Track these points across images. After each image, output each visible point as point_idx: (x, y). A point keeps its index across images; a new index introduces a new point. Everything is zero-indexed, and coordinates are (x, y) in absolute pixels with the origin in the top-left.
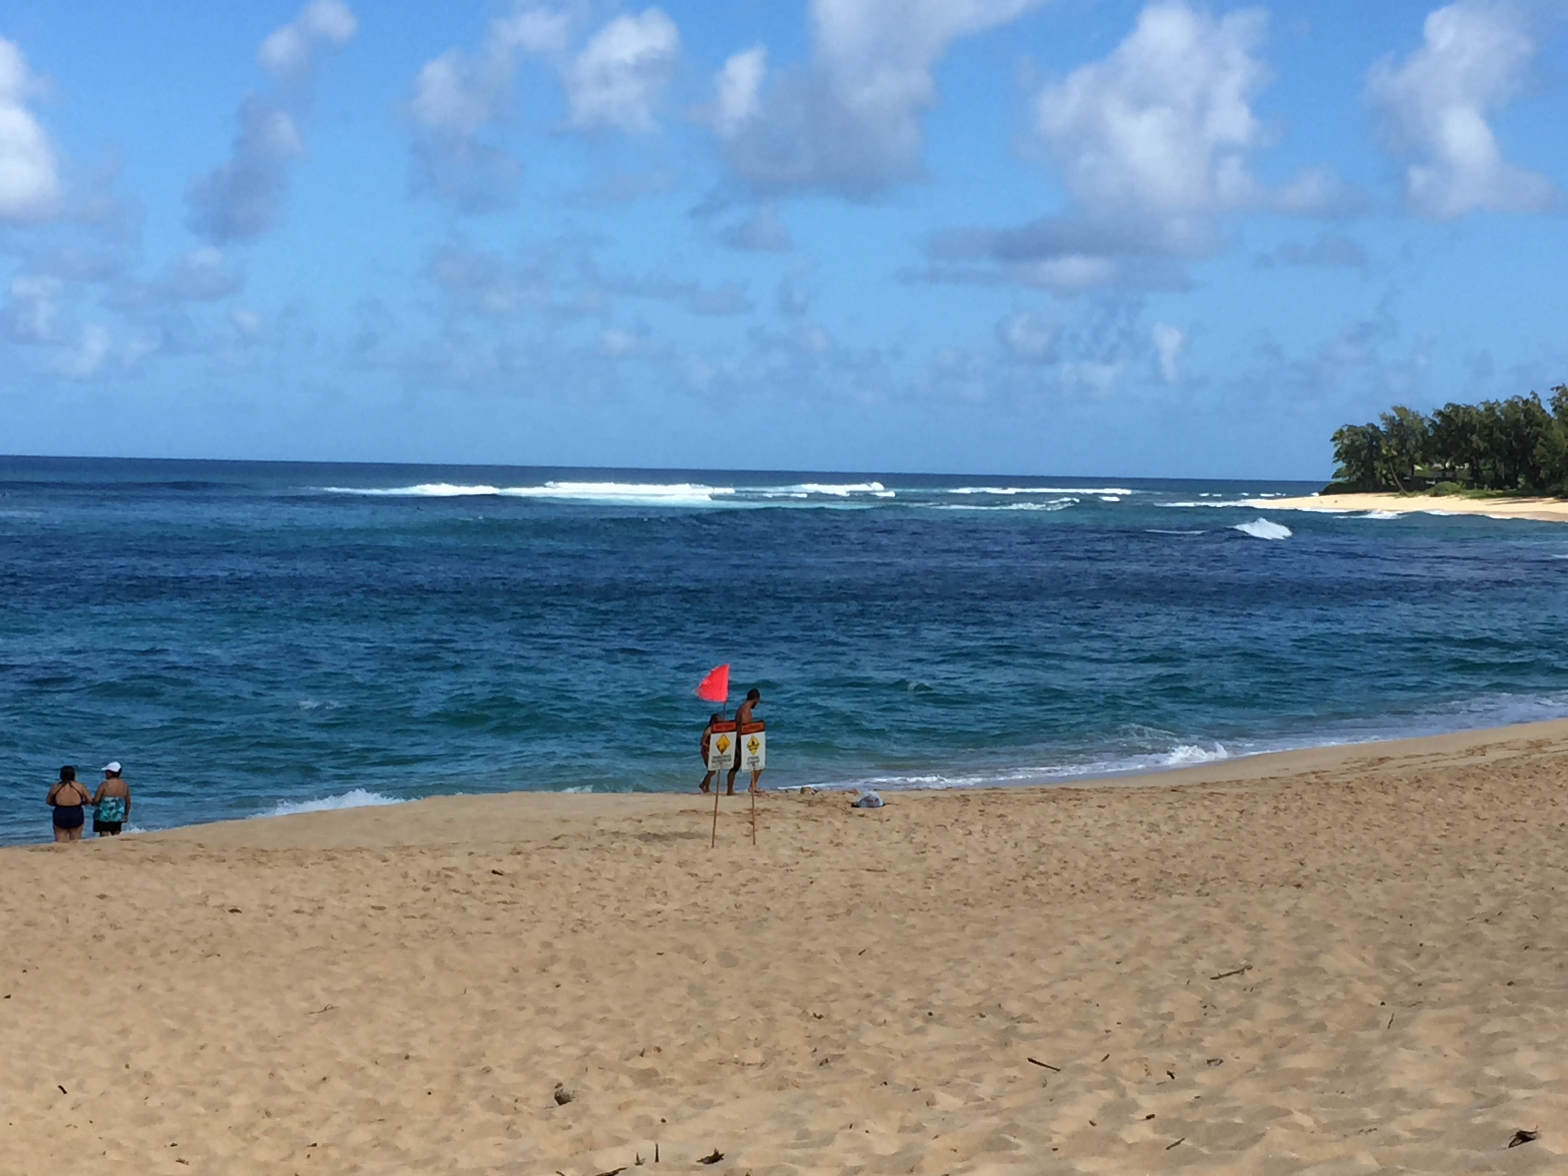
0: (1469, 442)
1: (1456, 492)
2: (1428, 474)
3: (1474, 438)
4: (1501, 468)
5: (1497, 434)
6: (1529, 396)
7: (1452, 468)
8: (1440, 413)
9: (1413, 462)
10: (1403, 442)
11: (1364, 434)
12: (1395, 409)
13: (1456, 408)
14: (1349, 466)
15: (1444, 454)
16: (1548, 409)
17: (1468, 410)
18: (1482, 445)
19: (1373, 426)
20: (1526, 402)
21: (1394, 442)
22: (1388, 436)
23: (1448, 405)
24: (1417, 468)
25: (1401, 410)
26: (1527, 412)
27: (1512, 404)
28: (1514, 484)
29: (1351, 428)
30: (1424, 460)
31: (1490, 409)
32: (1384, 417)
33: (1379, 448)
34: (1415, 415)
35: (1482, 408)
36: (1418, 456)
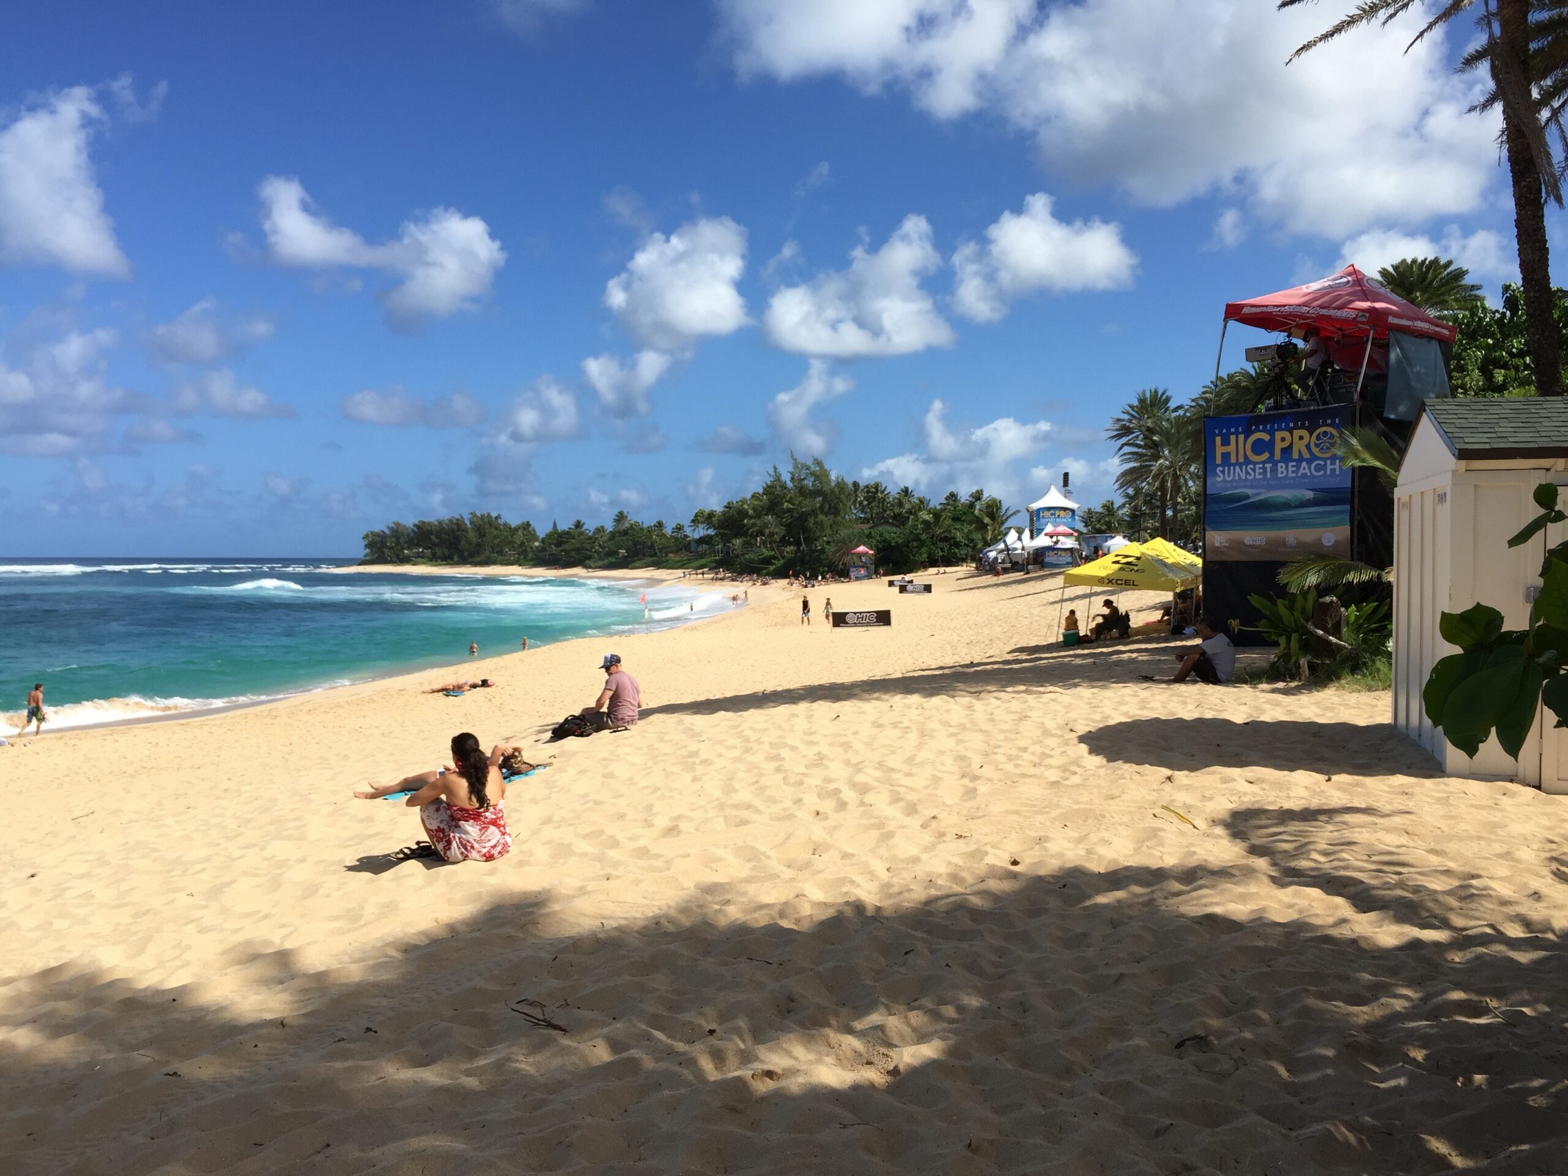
0: (430, 539)
1: (424, 563)
2: (411, 554)
3: (433, 537)
4: (446, 552)
5: (443, 535)
6: (458, 517)
7: (423, 552)
8: (416, 525)
9: (403, 549)
10: (398, 538)
11: (378, 535)
12: (394, 523)
13: (424, 523)
14: (372, 551)
15: (418, 545)
16: (467, 522)
17: (429, 524)
18: (437, 540)
19: (383, 532)
20: (457, 520)
21: (393, 539)
22: (392, 536)
23: (419, 522)
24: (406, 551)
25: (397, 524)
26: (458, 525)
27: (450, 521)
28: (452, 559)
29: (372, 533)
30: (408, 548)
31: (440, 523)
32: (388, 527)
33: (386, 542)
34: (404, 527)
35: (436, 523)
36: (406, 546)
